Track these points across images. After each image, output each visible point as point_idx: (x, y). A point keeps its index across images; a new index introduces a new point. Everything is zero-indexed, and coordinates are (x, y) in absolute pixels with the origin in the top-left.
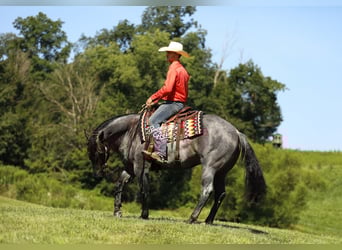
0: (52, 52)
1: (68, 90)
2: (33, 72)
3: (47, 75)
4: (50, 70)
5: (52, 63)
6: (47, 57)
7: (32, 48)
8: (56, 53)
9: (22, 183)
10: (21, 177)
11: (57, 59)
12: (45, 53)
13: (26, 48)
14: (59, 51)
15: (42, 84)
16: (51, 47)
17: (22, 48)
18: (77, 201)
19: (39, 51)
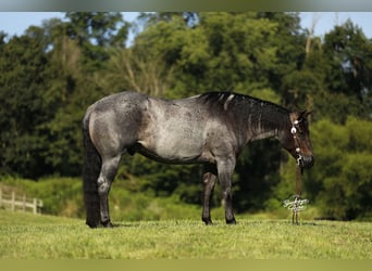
0: (106, 36)
1: (126, 77)
2: (85, 62)
3: (104, 64)
4: (106, 57)
5: (107, 48)
6: (101, 43)
7: (82, 34)
8: (112, 36)
11: (112, 44)
12: (98, 37)
13: (75, 34)
14: (115, 33)
15: (96, 75)
16: (105, 30)
17: (69, 34)
19: (91, 36)
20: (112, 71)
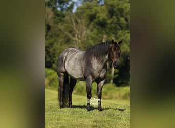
0: (64, 7)
1: (72, 26)
2: (55, 18)
3: (63, 19)
4: (64, 16)
5: (65, 12)
6: (62, 9)
7: (54, 6)
9: (52, 77)
10: (51, 74)
11: (67, 11)
12: (61, 7)
13: (51, 5)
14: (68, 6)
15: (60, 24)
16: (64, 5)
17: (48, 5)
19: (58, 7)
20: (66, 23)
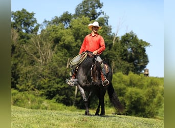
0: (29, 29)
1: (38, 48)
2: (20, 39)
3: (27, 41)
4: (28, 38)
5: (30, 34)
6: (27, 31)
7: (19, 27)
8: (32, 29)
9: (16, 97)
10: (15, 94)
11: (32, 32)
12: (26, 29)
13: (16, 27)
14: (33, 28)
15: (24, 46)
16: (29, 26)
17: (14, 27)
18: (43, 105)
19: (23, 28)
20: (31, 44)
